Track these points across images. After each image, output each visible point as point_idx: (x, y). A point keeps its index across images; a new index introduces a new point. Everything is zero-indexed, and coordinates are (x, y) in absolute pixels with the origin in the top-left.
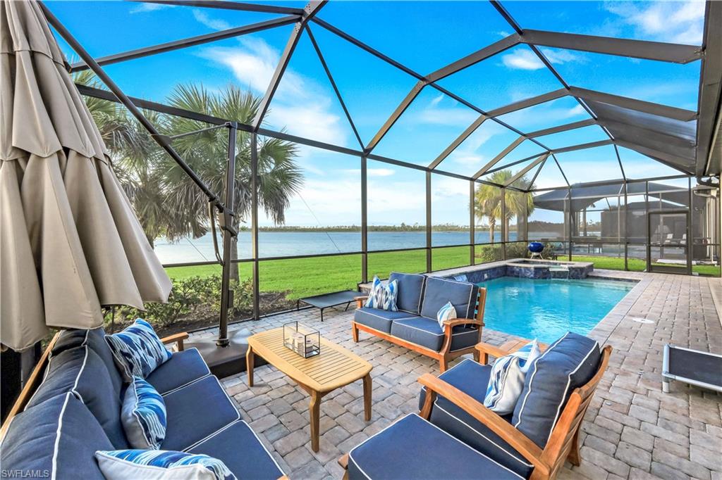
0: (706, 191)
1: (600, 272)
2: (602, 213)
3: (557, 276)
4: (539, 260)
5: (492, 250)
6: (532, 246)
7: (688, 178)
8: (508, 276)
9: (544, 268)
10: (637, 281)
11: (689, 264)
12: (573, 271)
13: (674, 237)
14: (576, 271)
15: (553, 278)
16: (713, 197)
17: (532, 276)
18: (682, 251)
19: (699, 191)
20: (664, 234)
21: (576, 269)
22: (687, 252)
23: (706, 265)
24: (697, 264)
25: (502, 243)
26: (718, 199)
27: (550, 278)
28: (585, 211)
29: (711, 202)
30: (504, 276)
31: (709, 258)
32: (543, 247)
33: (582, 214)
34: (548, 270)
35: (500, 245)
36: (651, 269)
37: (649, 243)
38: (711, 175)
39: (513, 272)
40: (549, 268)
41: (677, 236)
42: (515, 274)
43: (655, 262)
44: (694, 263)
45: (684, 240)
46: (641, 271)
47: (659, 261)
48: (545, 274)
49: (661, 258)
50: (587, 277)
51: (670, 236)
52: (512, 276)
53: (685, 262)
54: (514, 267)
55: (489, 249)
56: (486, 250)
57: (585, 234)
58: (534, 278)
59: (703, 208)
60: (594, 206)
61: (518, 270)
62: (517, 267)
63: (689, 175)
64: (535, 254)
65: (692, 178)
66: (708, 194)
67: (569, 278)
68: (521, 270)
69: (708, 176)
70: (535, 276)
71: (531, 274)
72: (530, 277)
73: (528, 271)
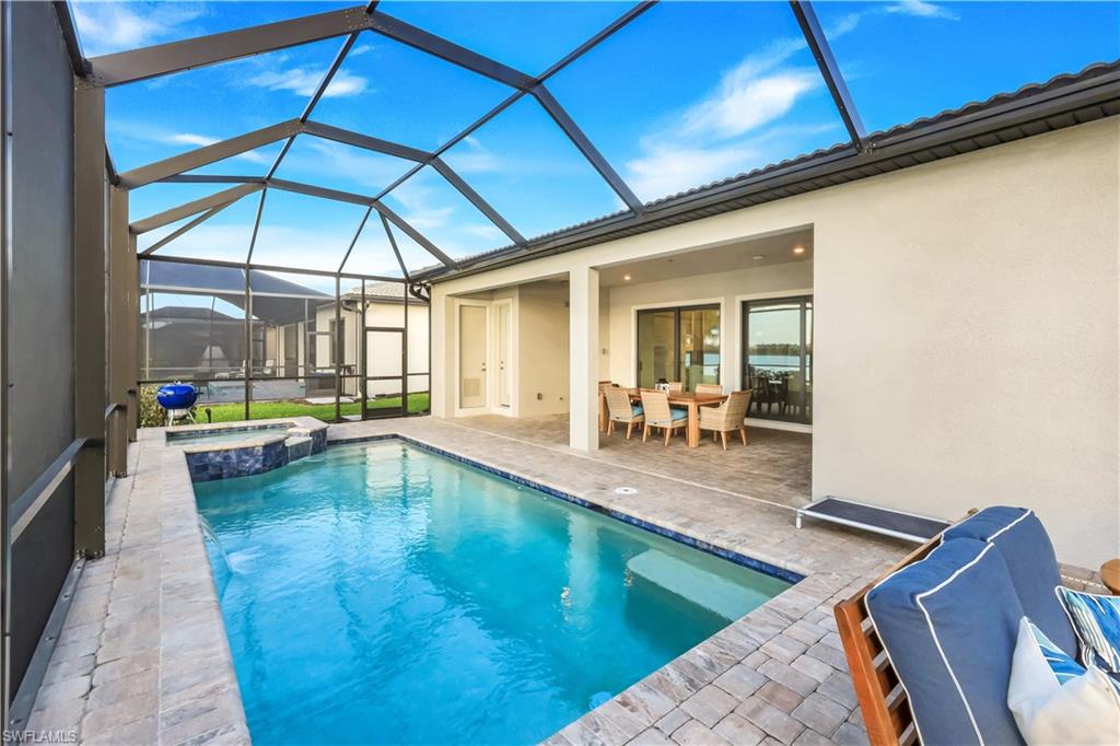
3: (295, 454)
9: (280, 441)
12: (315, 438)
14: (318, 436)
15: (291, 459)
17: (258, 466)
21: (318, 433)
27: (287, 462)
40: (284, 439)
42: (212, 470)
48: (279, 455)
52: (201, 480)
54: (205, 454)
58: (263, 471)
61: (218, 459)
62: (217, 452)
67: (311, 453)
68: (227, 458)
70: (264, 466)
71: (256, 462)
72: (253, 470)
73: (245, 457)
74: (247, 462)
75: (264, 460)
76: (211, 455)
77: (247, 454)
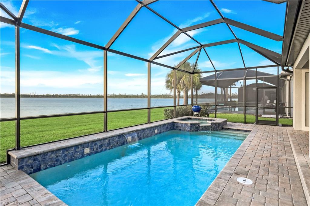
0: (285, 76)
1: (230, 125)
2: (238, 89)
3: (204, 129)
4: (197, 118)
5: (170, 111)
6: (194, 108)
7: (277, 67)
8: (175, 129)
9: (196, 124)
10: (250, 131)
11: (277, 118)
12: (214, 125)
13: (270, 102)
14: (216, 125)
15: (202, 130)
16: (288, 80)
17: (189, 129)
18: (273, 110)
19: (282, 76)
20: (265, 100)
21: (215, 124)
22: (276, 111)
23: (284, 118)
24: (281, 118)
25: (174, 106)
26: (290, 81)
27: (200, 131)
28: (231, 88)
29: (287, 83)
30: (172, 129)
31: (286, 113)
32: (200, 109)
33: (229, 89)
34: (199, 125)
35: (173, 107)
36: (258, 122)
37: (257, 106)
38: (289, 65)
39: (177, 127)
40: (199, 123)
41: (272, 102)
42: (179, 128)
43: (260, 116)
44: (279, 117)
45: (274, 104)
46: (253, 123)
47: (263, 116)
48: (197, 128)
49: (264, 114)
50: (223, 129)
51: (268, 102)
52: (177, 130)
53: (275, 116)
54: (178, 123)
55: (168, 110)
56: (166, 111)
57: (231, 100)
58: (190, 131)
59: (283, 87)
60: (235, 85)
61: (180, 125)
62: (180, 123)
63: (278, 65)
64: (196, 113)
65: (279, 67)
66: (286, 78)
67: (212, 130)
68: (182, 125)
69: (287, 66)
70: (190, 130)
71: (188, 128)
72: (188, 130)
73: (186, 126)
74: (186, 127)
75: (190, 128)
76: (179, 124)
77: (187, 125)
